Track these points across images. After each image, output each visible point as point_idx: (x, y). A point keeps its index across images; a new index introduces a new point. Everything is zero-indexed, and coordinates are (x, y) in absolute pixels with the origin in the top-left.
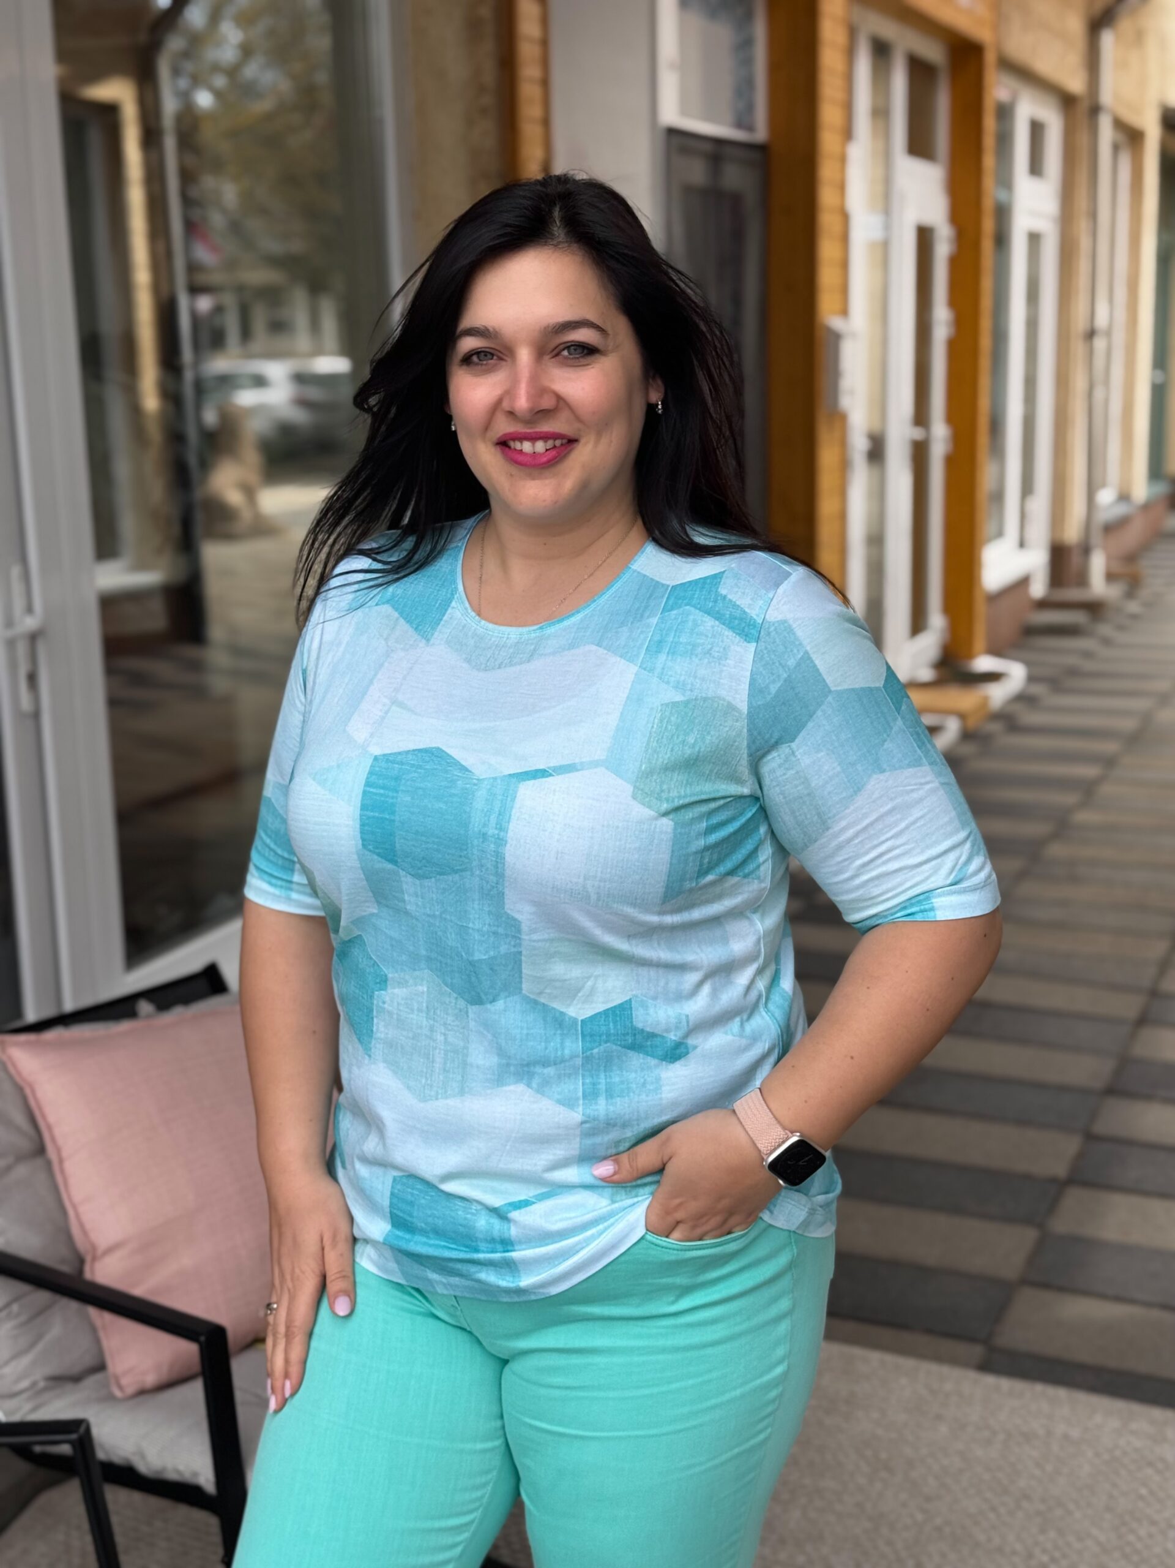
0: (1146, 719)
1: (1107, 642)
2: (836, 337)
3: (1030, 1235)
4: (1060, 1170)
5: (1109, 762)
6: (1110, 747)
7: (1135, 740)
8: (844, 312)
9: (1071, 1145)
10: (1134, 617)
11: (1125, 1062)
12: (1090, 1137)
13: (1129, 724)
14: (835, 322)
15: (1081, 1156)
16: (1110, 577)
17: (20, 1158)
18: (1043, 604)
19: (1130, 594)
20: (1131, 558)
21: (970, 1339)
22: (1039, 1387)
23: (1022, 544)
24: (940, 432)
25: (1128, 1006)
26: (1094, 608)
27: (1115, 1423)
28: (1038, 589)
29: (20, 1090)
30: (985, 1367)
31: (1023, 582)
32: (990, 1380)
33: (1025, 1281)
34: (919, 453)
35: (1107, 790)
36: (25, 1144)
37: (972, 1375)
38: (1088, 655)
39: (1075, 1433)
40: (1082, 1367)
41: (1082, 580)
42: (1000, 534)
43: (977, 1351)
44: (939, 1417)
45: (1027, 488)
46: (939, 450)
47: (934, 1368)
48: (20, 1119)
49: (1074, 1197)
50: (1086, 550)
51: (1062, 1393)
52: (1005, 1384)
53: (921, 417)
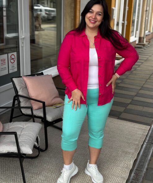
0: (148, 58)
1: (145, 49)
2: (113, 10)
3: (125, 108)
4: (129, 103)
5: (142, 63)
6: (143, 61)
7: (146, 60)
8: (115, 7)
9: (130, 100)
10: (149, 46)
11: (138, 93)
12: (132, 100)
13: (146, 59)
14: (113, 8)
15: (131, 101)
16: (146, 41)
17: (24, 88)
18: (137, 44)
19: (148, 44)
20: (150, 39)
21: (117, 116)
22: (123, 121)
23: (135, 37)
24: (126, 22)
25: (139, 88)
26: (144, 45)
27: (130, 124)
28: (137, 42)
29: (24, 81)
30: (118, 119)
31: (135, 41)
32: (118, 120)
33: (123, 112)
34: (123, 24)
35: (141, 66)
36: (25, 87)
37: (116, 119)
38: (142, 51)
39: (126, 125)
40: (128, 119)
41: (143, 42)
42: (133, 35)
43: (117, 118)
44: (112, 123)
45: (137, 30)
46: (126, 24)
47: (113, 119)
48: (24, 84)
49: (130, 105)
50: (144, 38)
51: (125, 121)
52: (120, 120)
53: (124, 20)
